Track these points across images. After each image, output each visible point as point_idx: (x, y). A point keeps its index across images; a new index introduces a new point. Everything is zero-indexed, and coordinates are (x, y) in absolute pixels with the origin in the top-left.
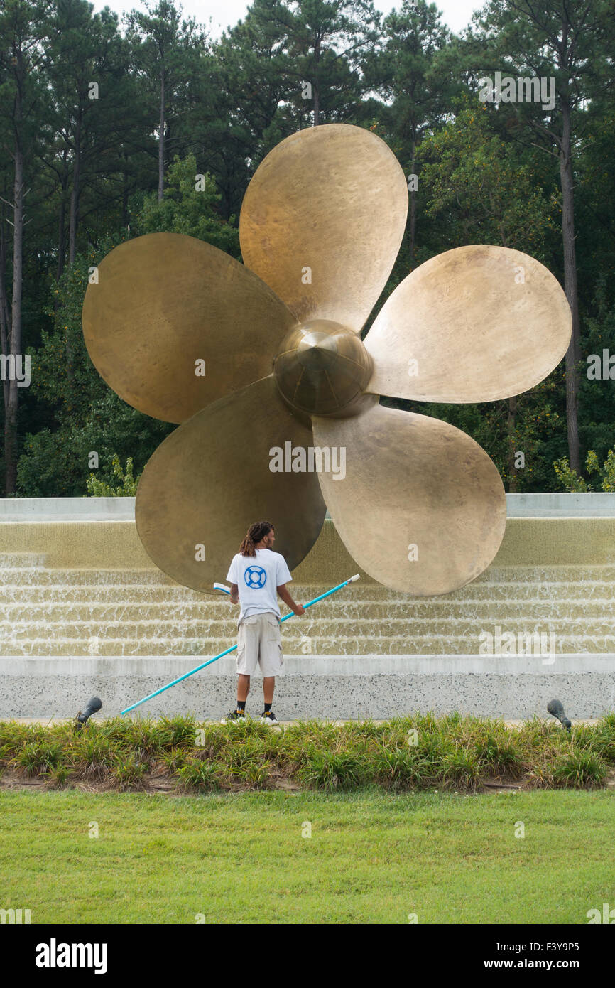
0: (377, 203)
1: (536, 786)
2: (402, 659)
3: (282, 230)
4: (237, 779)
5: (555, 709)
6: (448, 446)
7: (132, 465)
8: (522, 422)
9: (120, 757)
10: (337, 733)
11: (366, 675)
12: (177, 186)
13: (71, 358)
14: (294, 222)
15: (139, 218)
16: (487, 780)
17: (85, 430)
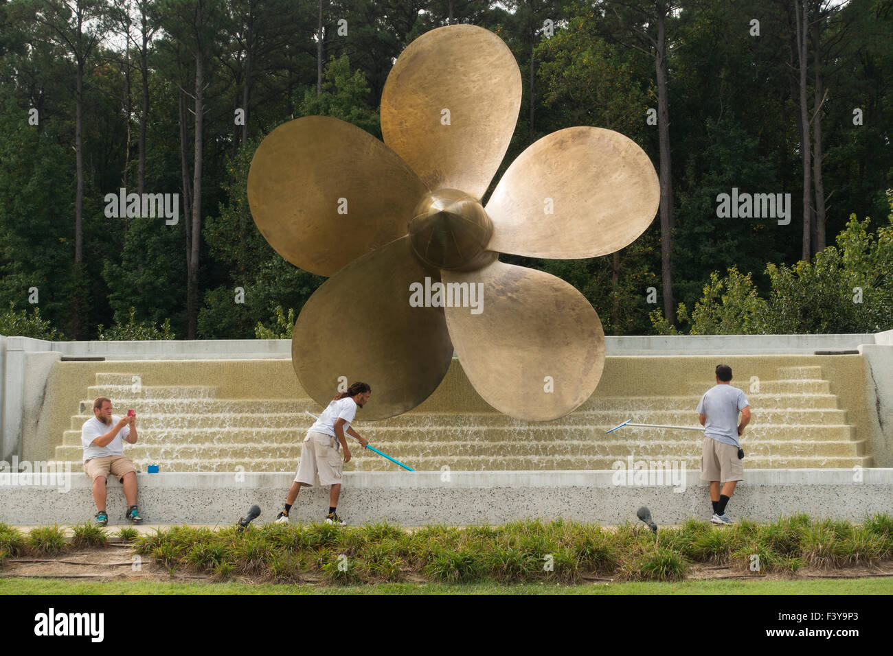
0: (495, 91)
1: (626, 579)
2: (516, 474)
3: (416, 114)
4: (374, 573)
5: (644, 515)
6: (557, 296)
7: (293, 315)
8: (624, 280)
9: (275, 555)
10: (459, 535)
11: (486, 488)
12: (333, 81)
13: (244, 226)
14: (426, 107)
15: (300, 109)
16: (585, 574)
17: (256, 287)
